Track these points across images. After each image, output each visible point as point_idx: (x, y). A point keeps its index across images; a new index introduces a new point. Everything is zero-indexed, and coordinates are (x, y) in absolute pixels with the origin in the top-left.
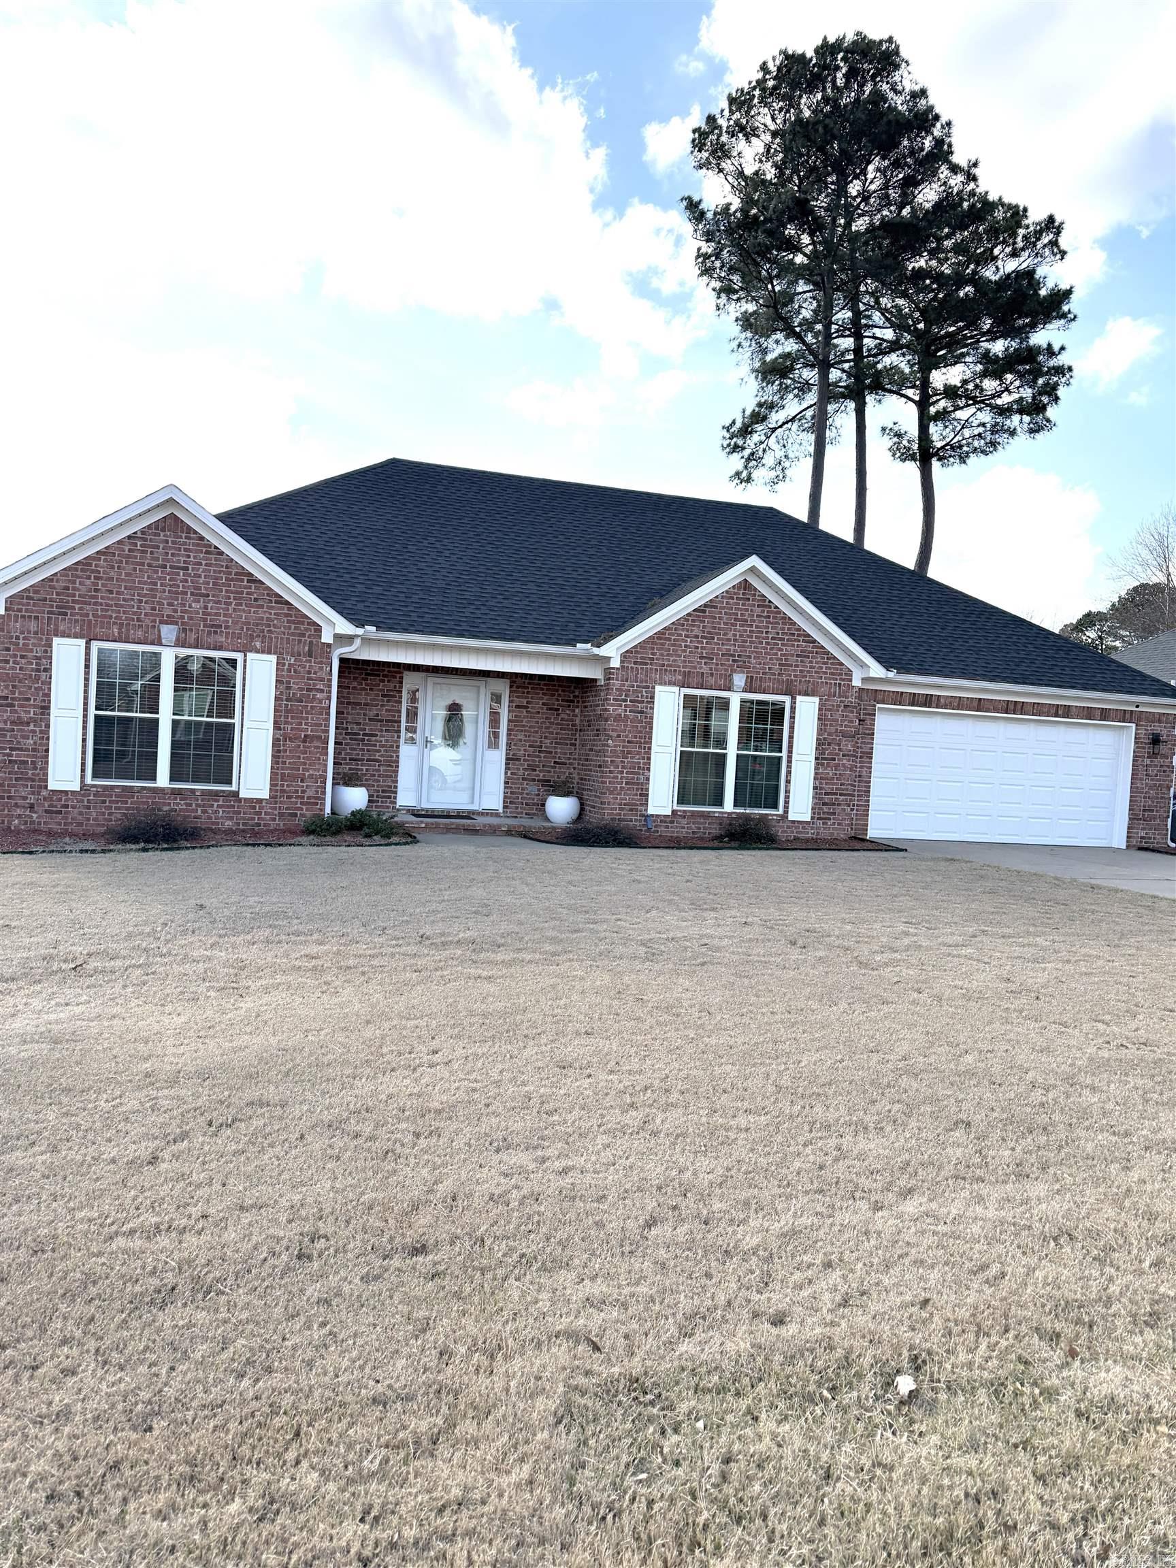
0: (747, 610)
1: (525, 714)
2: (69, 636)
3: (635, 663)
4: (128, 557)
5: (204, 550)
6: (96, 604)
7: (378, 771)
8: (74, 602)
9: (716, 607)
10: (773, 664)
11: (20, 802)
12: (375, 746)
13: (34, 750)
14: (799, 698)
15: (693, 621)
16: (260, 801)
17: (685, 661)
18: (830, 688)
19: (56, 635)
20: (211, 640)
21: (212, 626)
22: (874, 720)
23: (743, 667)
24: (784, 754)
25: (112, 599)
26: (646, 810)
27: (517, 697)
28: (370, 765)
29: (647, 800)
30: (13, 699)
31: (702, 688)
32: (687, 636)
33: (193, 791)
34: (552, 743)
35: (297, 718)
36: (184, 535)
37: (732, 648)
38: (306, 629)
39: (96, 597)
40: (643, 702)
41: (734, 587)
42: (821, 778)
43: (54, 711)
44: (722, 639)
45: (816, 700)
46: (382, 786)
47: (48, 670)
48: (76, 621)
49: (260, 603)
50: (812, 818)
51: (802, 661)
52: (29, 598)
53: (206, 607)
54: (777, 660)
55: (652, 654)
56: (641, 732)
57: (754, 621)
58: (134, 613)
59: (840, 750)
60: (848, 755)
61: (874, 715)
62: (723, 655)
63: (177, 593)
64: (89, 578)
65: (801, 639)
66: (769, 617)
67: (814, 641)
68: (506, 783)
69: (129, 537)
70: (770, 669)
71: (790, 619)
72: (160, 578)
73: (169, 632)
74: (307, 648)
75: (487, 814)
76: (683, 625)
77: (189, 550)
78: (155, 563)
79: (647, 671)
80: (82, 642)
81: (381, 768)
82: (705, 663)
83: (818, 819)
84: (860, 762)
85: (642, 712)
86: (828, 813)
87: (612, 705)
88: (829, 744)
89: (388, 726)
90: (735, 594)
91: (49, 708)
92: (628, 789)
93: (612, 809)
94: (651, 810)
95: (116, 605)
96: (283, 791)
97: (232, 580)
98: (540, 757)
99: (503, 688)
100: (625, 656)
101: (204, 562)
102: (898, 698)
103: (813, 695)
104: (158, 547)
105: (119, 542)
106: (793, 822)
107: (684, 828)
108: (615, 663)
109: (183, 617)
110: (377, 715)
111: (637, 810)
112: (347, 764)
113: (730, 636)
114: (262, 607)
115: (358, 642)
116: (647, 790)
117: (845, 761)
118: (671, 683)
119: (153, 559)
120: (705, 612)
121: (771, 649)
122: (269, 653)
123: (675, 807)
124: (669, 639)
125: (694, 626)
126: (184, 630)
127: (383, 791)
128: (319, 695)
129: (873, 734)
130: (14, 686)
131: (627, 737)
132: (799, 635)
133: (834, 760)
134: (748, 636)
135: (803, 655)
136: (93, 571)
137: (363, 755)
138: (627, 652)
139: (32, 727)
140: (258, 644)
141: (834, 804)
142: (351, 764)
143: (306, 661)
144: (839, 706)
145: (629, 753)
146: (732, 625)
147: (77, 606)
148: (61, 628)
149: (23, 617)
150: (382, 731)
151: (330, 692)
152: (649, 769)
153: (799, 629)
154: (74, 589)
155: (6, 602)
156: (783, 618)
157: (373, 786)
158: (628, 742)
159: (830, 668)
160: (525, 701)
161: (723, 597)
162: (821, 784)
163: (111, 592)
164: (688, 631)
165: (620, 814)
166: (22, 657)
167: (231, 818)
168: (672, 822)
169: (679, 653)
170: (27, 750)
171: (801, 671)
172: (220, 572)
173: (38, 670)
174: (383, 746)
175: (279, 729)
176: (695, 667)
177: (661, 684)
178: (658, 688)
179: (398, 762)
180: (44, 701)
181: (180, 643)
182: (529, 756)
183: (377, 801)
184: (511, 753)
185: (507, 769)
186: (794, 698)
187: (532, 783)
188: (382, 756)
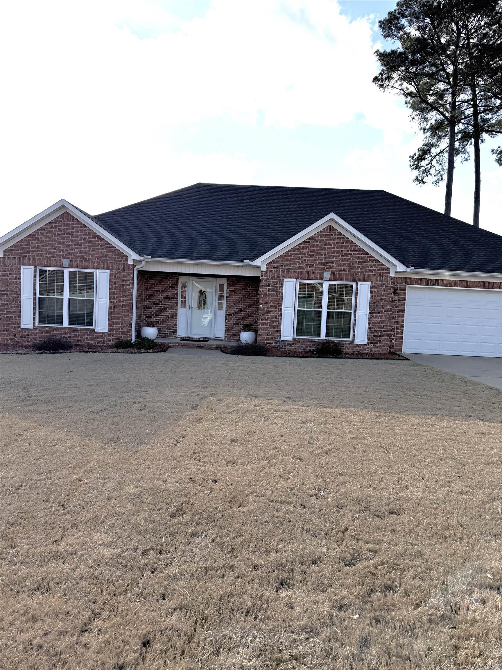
0: (331, 240)
1: (234, 294)
2: (28, 265)
3: (274, 268)
4: (49, 231)
5: (79, 226)
6: (37, 251)
8: (29, 251)
9: (315, 240)
10: (346, 266)
11: (11, 333)
12: (166, 309)
13: (15, 312)
14: (360, 283)
15: (303, 247)
16: (104, 333)
17: (299, 267)
18: (377, 277)
19: (23, 265)
20: (83, 264)
21: (83, 258)
22: (405, 293)
23: (330, 269)
24: (353, 311)
25: (44, 249)
26: (280, 338)
27: (230, 286)
28: (164, 318)
29: (280, 334)
30: (7, 291)
31: (308, 279)
32: (300, 254)
33: (77, 329)
34: (247, 307)
35: (119, 297)
36: (71, 220)
37: (324, 259)
38: (122, 258)
39: (38, 248)
40: (277, 287)
41: (324, 229)
42: (373, 323)
43: (22, 296)
44: (318, 255)
45: (369, 283)
46: (170, 327)
47: (20, 279)
48: (30, 259)
49: (102, 247)
50: (367, 343)
51: (361, 264)
52: (13, 250)
53: (81, 251)
54: (348, 264)
55: (282, 264)
56: (277, 301)
57: (335, 245)
58: (53, 254)
59: (383, 308)
60: (388, 311)
61: (405, 290)
62: (319, 263)
63: (69, 245)
64: (35, 240)
65: (361, 253)
66: (343, 243)
67: (368, 254)
68: (226, 325)
69: (50, 223)
70: (344, 269)
71: (354, 243)
72: (62, 239)
73: (66, 262)
74: (122, 267)
75: (217, 339)
76: (298, 249)
77: (74, 227)
78: (60, 233)
79: (279, 272)
80: (32, 267)
81: (169, 319)
82: (310, 267)
83: (371, 343)
84: (397, 315)
85: (277, 291)
86: (376, 340)
87: (262, 288)
88: (377, 306)
89: (172, 300)
90: (325, 232)
91: (20, 295)
92: (271, 328)
93: (262, 338)
94: (282, 338)
95: (46, 251)
96: (113, 329)
97: (91, 238)
98: (241, 313)
99: (224, 282)
100: (268, 265)
101: (80, 232)
102: (419, 282)
103: (368, 281)
104: (61, 226)
105: (46, 225)
106: (357, 345)
107: (299, 347)
108: (264, 269)
109: (72, 255)
110: (167, 296)
111: (275, 338)
112: (154, 317)
113: (323, 253)
114: (103, 249)
115: (144, 263)
116: (280, 328)
117: (385, 314)
118: (291, 278)
119: (59, 231)
120: (309, 242)
121: (345, 259)
122: (107, 269)
123: (295, 337)
124: (291, 256)
125: (303, 249)
126: (72, 261)
127: (170, 329)
128: (128, 287)
129: (405, 300)
130: (7, 286)
131: (270, 303)
132: (360, 251)
133: (379, 313)
134: (332, 253)
135: (362, 261)
136: (36, 238)
137: (161, 313)
138: (269, 263)
139: (14, 303)
140: (102, 266)
141: (380, 336)
142: (156, 317)
143: (122, 272)
144: (382, 286)
145: (271, 311)
146: (324, 248)
147: (31, 252)
148: (25, 262)
149: (10, 258)
150: (169, 303)
151: (133, 285)
152: (281, 319)
153: (360, 248)
154: (29, 246)
155: (4, 252)
156: (351, 243)
157: (166, 327)
158: (270, 306)
159: (377, 267)
160: (234, 288)
161: (318, 234)
162: (372, 325)
163: (43, 246)
164: (300, 252)
165: (267, 340)
166: (10, 274)
167: (93, 340)
168: (293, 344)
169: (296, 262)
170: (13, 312)
171: (361, 269)
172: (86, 235)
173: (16, 279)
174: (170, 309)
175: (112, 302)
176: (304, 269)
177: (286, 278)
178: (285, 280)
179: (176, 316)
180: (19, 292)
181: (70, 266)
182: (236, 313)
183: (168, 334)
184: (228, 312)
185: (226, 319)
186: (357, 283)
187: (237, 326)
188: (170, 314)
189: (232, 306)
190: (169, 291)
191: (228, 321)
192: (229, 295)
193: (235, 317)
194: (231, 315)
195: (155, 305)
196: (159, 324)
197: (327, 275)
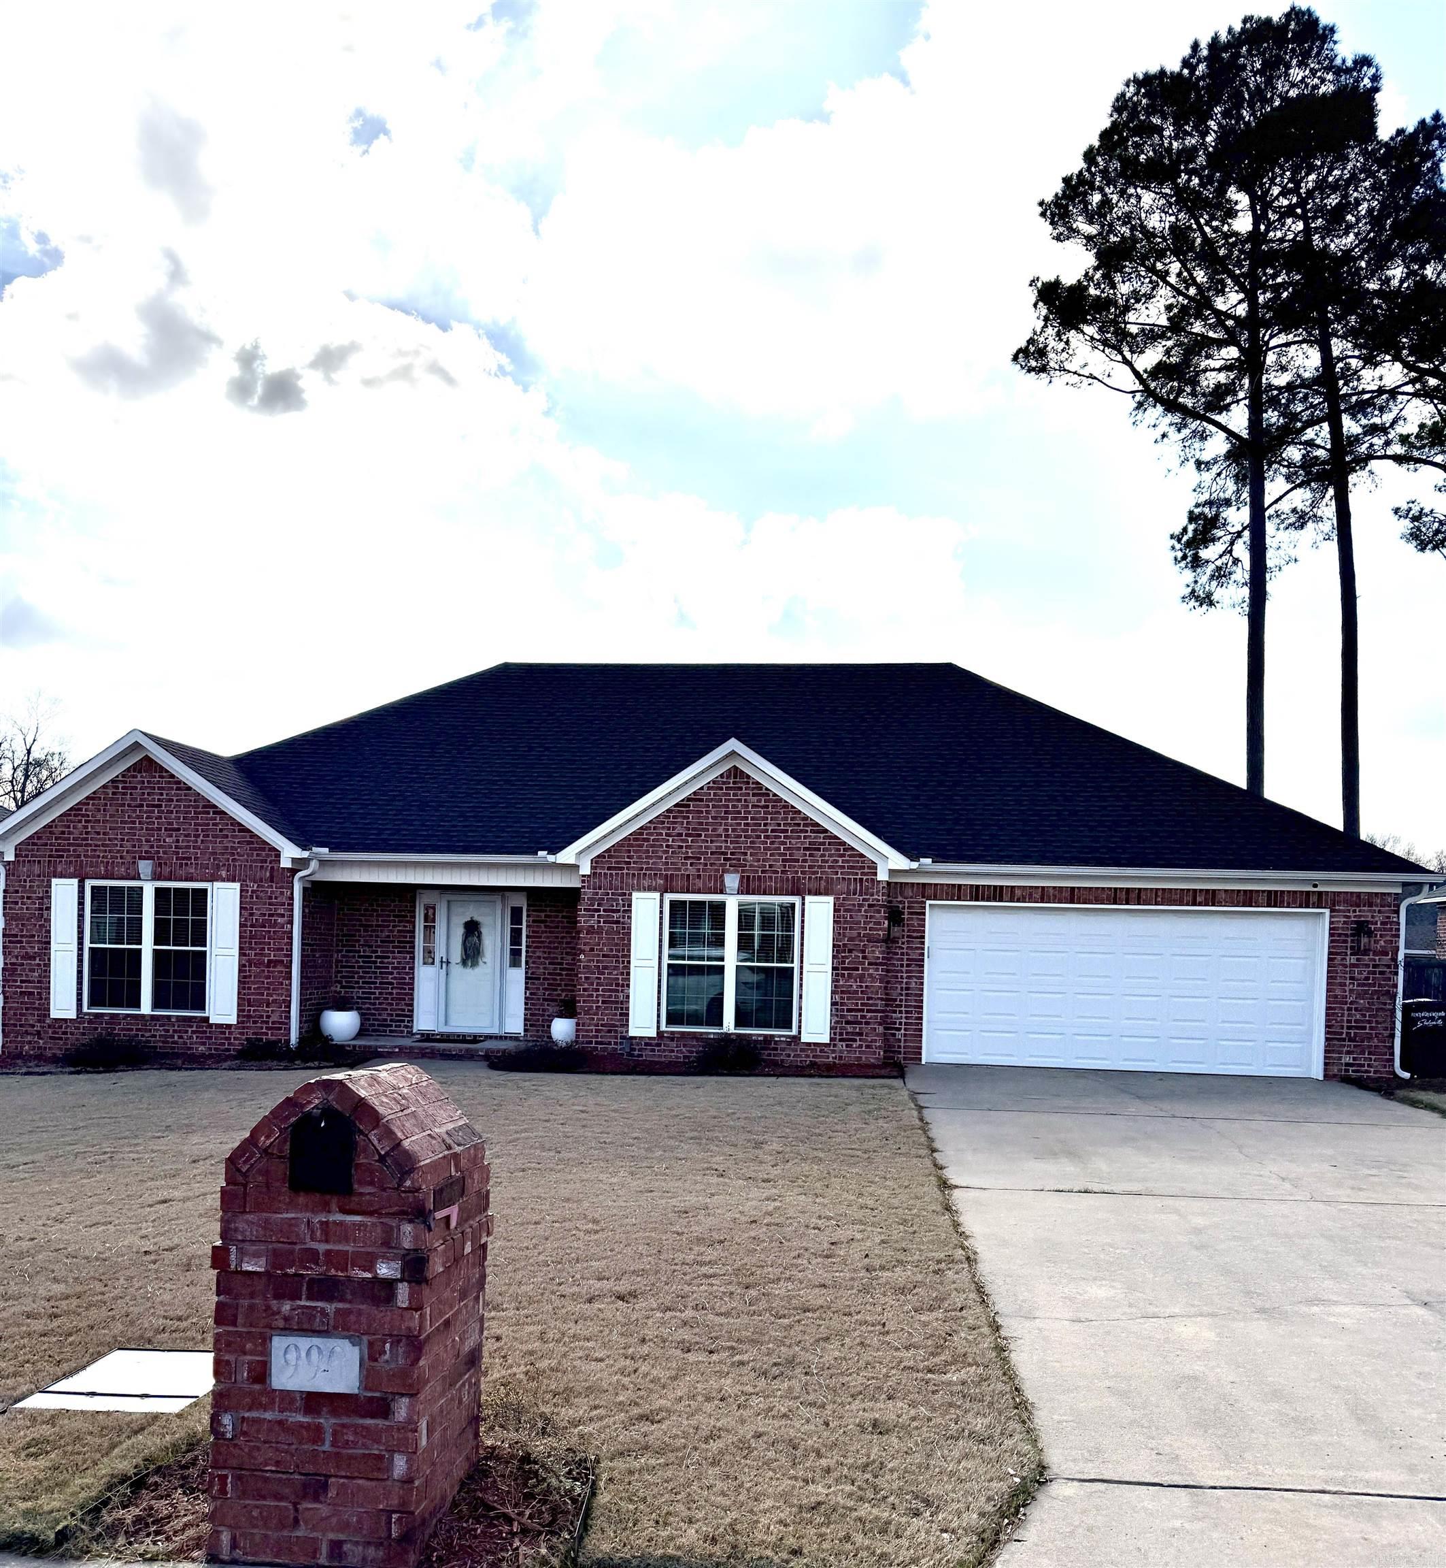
0: (739, 800)
1: (542, 928)
2: (65, 877)
3: (609, 868)
4: (112, 799)
5: (175, 786)
6: (86, 845)
7: (391, 994)
8: (69, 845)
9: (701, 800)
10: (775, 860)
11: (30, 1029)
12: (388, 968)
13: (39, 982)
14: (808, 898)
15: (674, 817)
16: (229, 1026)
17: (667, 863)
18: (849, 884)
19: (55, 877)
20: (182, 873)
21: (184, 859)
22: (924, 920)
23: (737, 866)
24: (796, 965)
25: (100, 840)
26: (627, 1032)
27: (534, 911)
28: (384, 989)
29: (627, 1020)
30: (22, 936)
31: (688, 892)
32: (667, 835)
33: (169, 1017)
35: (260, 943)
36: (157, 775)
37: (723, 845)
38: (268, 855)
39: (86, 839)
40: (618, 911)
41: (722, 776)
42: (842, 992)
43: (53, 946)
44: (711, 836)
45: (830, 899)
46: (395, 1010)
47: (49, 909)
48: (71, 862)
49: (225, 833)
50: (831, 1039)
51: (811, 855)
52: (34, 844)
53: (178, 841)
54: (780, 855)
55: (629, 857)
56: (617, 945)
57: (749, 812)
58: (118, 851)
59: (864, 958)
60: (876, 964)
61: (924, 914)
62: (712, 853)
63: (152, 829)
64: (80, 821)
65: (809, 829)
66: (767, 807)
67: (826, 831)
68: (526, 1004)
69: (113, 781)
70: (770, 866)
71: (793, 807)
72: (138, 817)
73: (145, 867)
74: (268, 874)
76: (663, 823)
77: (163, 788)
78: (133, 803)
79: (622, 878)
80: (75, 881)
81: (394, 991)
82: (691, 864)
83: (841, 1040)
84: (907, 972)
85: (617, 922)
86: (853, 1034)
87: (584, 916)
88: (850, 951)
89: (401, 947)
90: (724, 783)
91: (49, 943)
92: (606, 1008)
93: (587, 1031)
94: (633, 1032)
95: (103, 845)
96: (249, 1017)
97: (200, 813)
99: (521, 903)
100: (596, 862)
101: (175, 798)
102: (956, 892)
103: (827, 894)
104: (136, 788)
105: (104, 787)
106: (809, 1044)
107: (673, 1051)
108: (586, 870)
109: (158, 852)
110: (389, 936)
111: (616, 1031)
112: (360, 988)
113: (720, 830)
114: (227, 836)
115: (314, 865)
116: (627, 1009)
117: (871, 971)
118: (650, 889)
119: (132, 799)
120: (688, 806)
121: (772, 843)
122: (234, 881)
123: (663, 1028)
124: (648, 840)
125: (675, 823)
126: (160, 864)
128: (280, 920)
129: (923, 937)
130: (23, 925)
131: (601, 950)
132: (805, 825)
133: (857, 969)
134: (743, 831)
135: (813, 848)
136: (83, 816)
138: (598, 856)
139: (37, 961)
140: (224, 874)
141: (861, 1023)
142: (364, 988)
143: (268, 887)
144: (860, 905)
145: (605, 968)
146: (723, 818)
147: (72, 848)
148: (59, 870)
149: (29, 861)
150: (394, 953)
151: (292, 916)
152: (628, 986)
153: (806, 818)
154: (70, 833)
155: (16, 849)
156: (784, 807)
157: (387, 1010)
158: (604, 956)
159: (848, 861)
161: (709, 788)
162: (842, 998)
163: (98, 833)
164: (669, 829)
165: (597, 1037)
166: (28, 898)
167: (204, 1044)
168: (659, 1045)
169: (660, 854)
170: (33, 982)
171: (810, 867)
172: (189, 806)
173: (41, 909)
174: (396, 968)
175: (245, 955)
176: (679, 870)
177: (639, 890)
178: (635, 895)
179: (413, 984)
180: (46, 937)
181: (156, 877)
182: (549, 974)
183: (391, 1026)
184: (530, 972)
185: (526, 988)
186: (803, 899)
187: (553, 1004)
188: (395, 978)
189: (539, 957)
190: (394, 926)
191: (531, 994)
192: (533, 932)
193: (549, 984)
194: (538, 979)
195: (360, 960)
196: (370, 1003)
197: (732, 881)
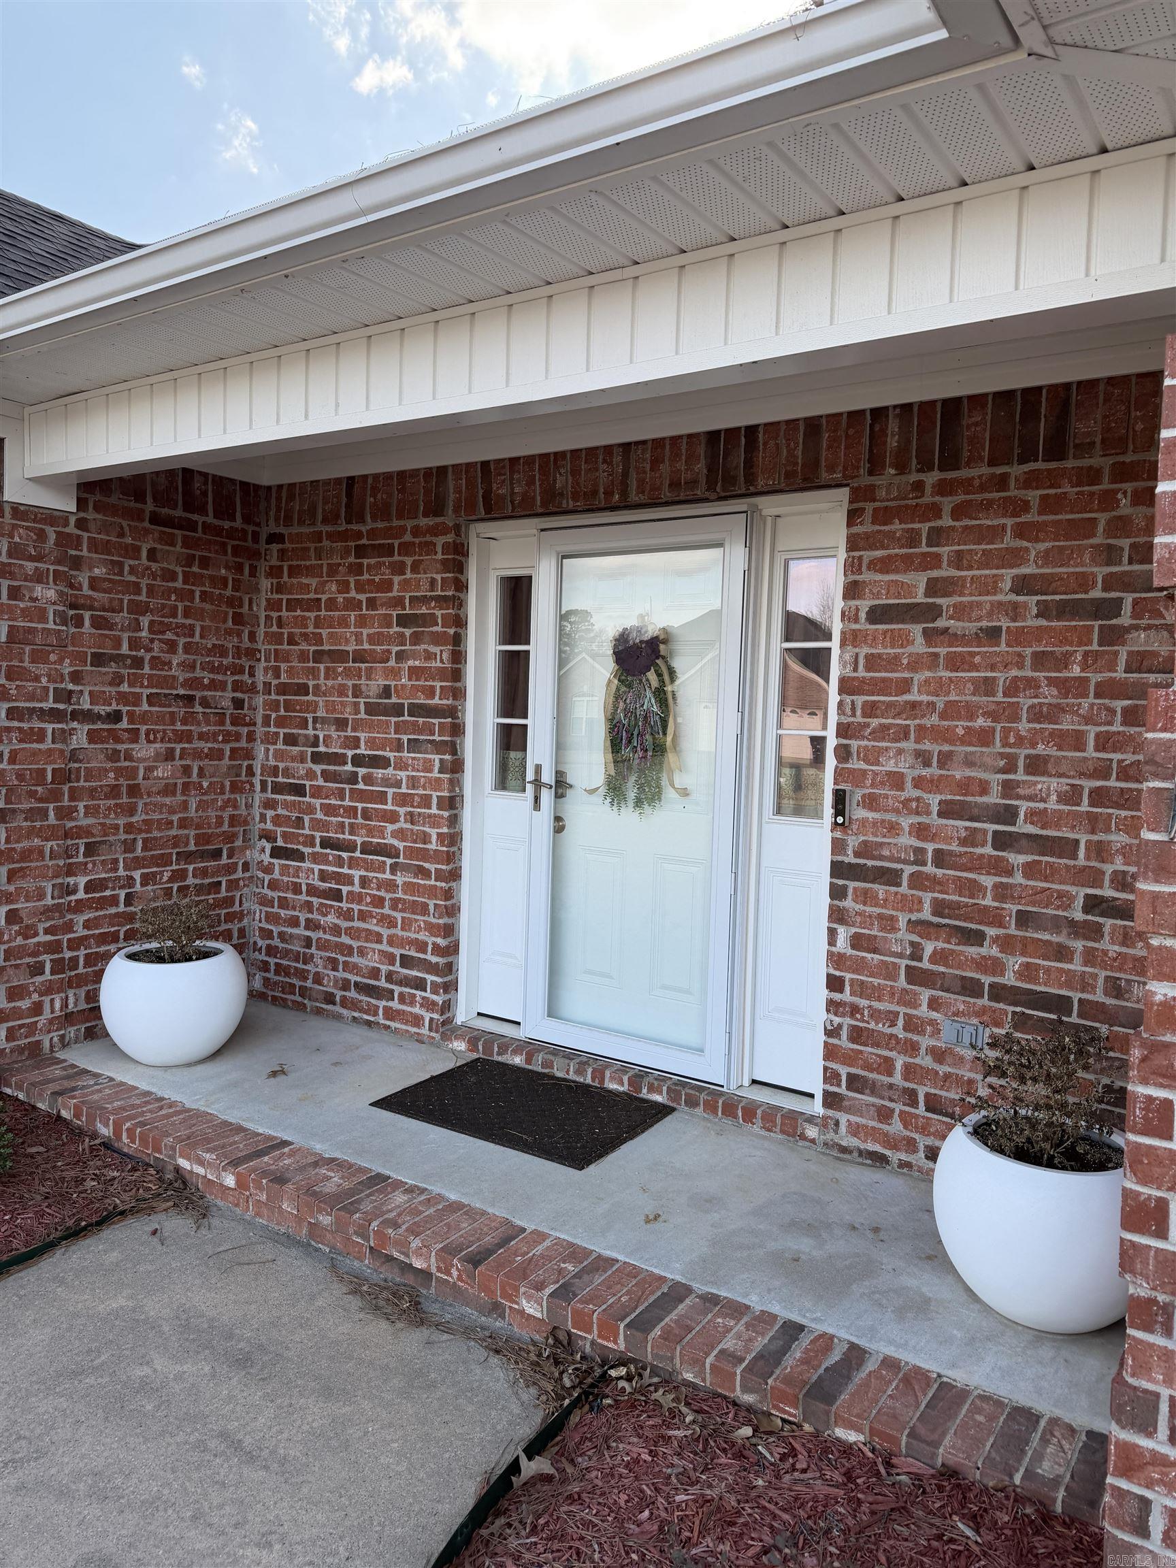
68: (834, 984)
75: (750, 1112)
99: (828, 525)
184: (853, 842)
187: (960, 1002)
189: (896, 781)
191: (857, 942)
193: (939, 908)
